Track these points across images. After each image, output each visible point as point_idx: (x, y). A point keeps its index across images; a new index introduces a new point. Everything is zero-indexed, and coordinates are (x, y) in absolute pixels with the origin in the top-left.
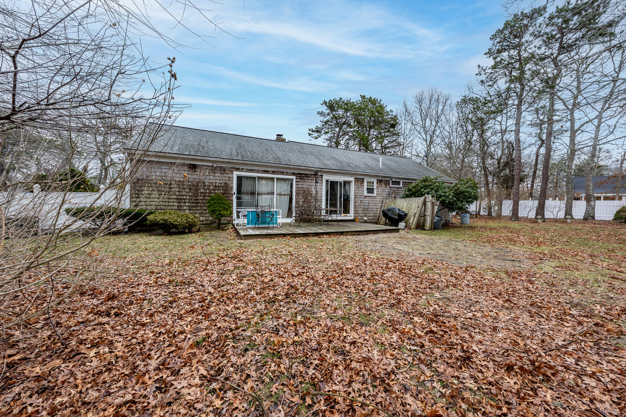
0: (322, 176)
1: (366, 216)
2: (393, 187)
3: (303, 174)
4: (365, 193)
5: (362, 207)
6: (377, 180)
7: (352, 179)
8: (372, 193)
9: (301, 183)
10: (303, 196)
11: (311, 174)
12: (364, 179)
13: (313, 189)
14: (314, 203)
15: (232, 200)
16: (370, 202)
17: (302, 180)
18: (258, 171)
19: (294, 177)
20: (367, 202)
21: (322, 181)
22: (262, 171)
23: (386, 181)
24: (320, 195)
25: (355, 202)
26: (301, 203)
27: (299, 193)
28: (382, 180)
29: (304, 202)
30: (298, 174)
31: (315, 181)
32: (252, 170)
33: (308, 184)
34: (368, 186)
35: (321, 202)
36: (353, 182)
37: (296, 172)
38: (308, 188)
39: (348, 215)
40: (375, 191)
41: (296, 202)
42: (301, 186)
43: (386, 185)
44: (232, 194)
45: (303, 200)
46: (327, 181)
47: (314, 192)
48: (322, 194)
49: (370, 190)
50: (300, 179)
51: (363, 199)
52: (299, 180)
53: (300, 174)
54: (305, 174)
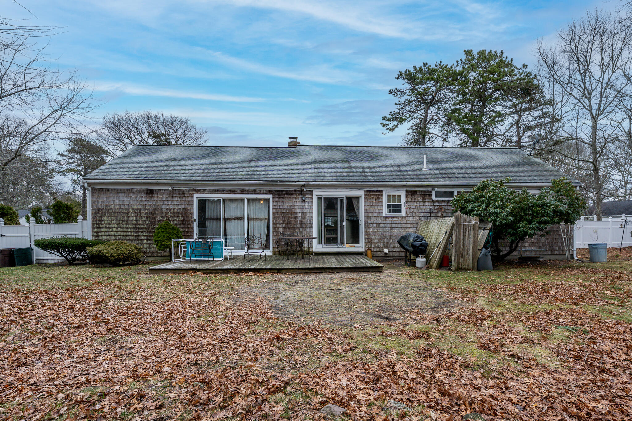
0: (312, 191)
1: (387, 248)
2: (438, 201)
3: (282, 191)
4: (385, 212)
5: (380, 233)
6: (407, 191)
7: (361, 193)
8: (399, 211)
9: (281, 203)
10: (284, 221)
11: (295, 191)
12: (382, 191)
13: (299, 211)
14: (301, 230)
15: (192, 228)
16: (393, 225)
17: (282, 200)
18: (223, 191)
19: (270, 196)
20: (389, 225)
21: (312, 198)
22: (227, 191)
23: (425, 192)
24: (309, 218)
25: (367, 227)
26: (281, 229)
27: (278, 217)
28: (415, 192)
29: (285, 228)
30: (276, 191)
31: (300, 200)
32: (215, 191)
33: (291, 204)
34: (389, 201)
35: (311, 227)
36: (363, 197)
37: (273, 189)
38: (290, 210)
39: (356, 245)
40: (404, 209)
41: (274, 228)
42: (281, 207)
43: (424, 199)
44: (192, 221)
45: (284, 225)
46: (320, 198)
47: (300, 214)
48: (312, 217)
49: (394, 208)
50: (279, 198)
51: (383, 222)
52: (277, 199)
53: (279, 191)
54: (286, 191)
